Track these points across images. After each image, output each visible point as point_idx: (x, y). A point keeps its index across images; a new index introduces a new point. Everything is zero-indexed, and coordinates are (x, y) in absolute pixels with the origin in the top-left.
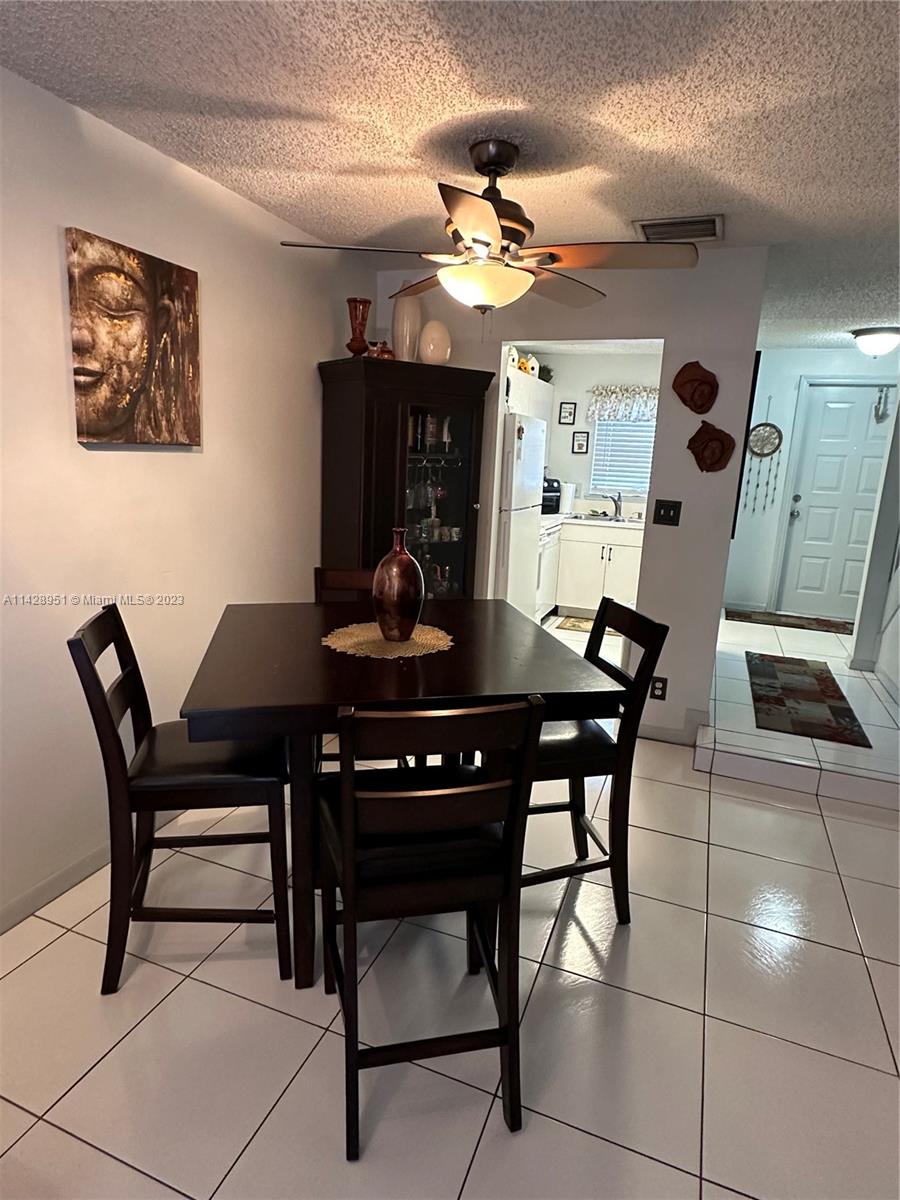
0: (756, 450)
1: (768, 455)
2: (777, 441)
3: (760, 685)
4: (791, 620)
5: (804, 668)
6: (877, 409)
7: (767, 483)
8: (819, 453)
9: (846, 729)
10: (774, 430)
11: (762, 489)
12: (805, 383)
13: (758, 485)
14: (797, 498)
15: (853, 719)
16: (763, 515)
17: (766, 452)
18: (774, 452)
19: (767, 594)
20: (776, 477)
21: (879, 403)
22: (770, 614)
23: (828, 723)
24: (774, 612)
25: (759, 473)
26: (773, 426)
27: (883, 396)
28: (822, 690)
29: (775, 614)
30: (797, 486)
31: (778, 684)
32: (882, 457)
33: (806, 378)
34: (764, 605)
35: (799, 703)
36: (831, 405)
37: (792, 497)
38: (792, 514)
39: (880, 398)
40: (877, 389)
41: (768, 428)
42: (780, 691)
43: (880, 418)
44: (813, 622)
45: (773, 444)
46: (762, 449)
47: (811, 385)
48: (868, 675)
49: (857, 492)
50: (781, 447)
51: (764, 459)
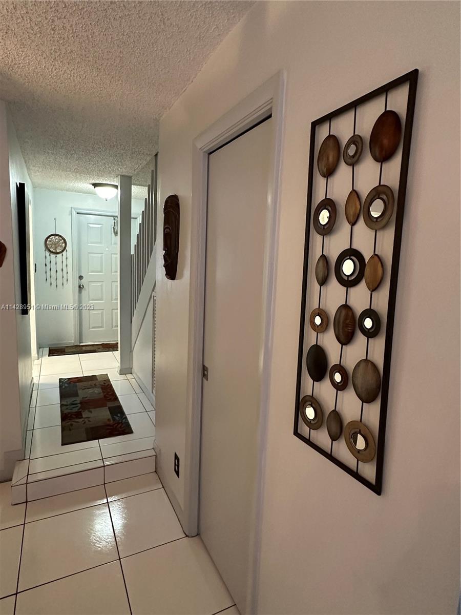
0: (51, 250)
1: (59, 253)
2: (64, 245)
3: (67, 405)
4: (88, 348)
5: (94, 382)
6: (114, 229)
7: (62, 270)
8: (89, 252)
9: (119, 423)
10: (61, 238)
11: (60, 273)
12: (74, 212)
13: (57, 271)
14: (81, 278)
15: (122, 413)
16: (63, 288)
17: (58, 251)
18: (63, 251)
19: (73, 335)
20: (67, 266)
21: (115, 225)
22: (77, 346)
23: (108, 422)
24: (79, 344)
25: (56, 264)
26: (60, 236)
27: (116, 222)
28: (105, 396)
29: (79, 346)
30: (79, 270)
31: (78, 400)
32: (117, 254)
33: (75, 209)
34: (73, 341)
35: (91, 412)
36: (91, 225)
37: (78, 277)
38: (80, 287)
39: (115, 223)
40: (112, 218)
41: (57, 237)
42: (79, 405)
43: (116, 234)
44: (101, 346)
45: (61, 246)
46: (55, 249)
47: (77, 213)
48: (129, 376)
49: (112, 273)
50: (67, 248)
51: (58, 255)
